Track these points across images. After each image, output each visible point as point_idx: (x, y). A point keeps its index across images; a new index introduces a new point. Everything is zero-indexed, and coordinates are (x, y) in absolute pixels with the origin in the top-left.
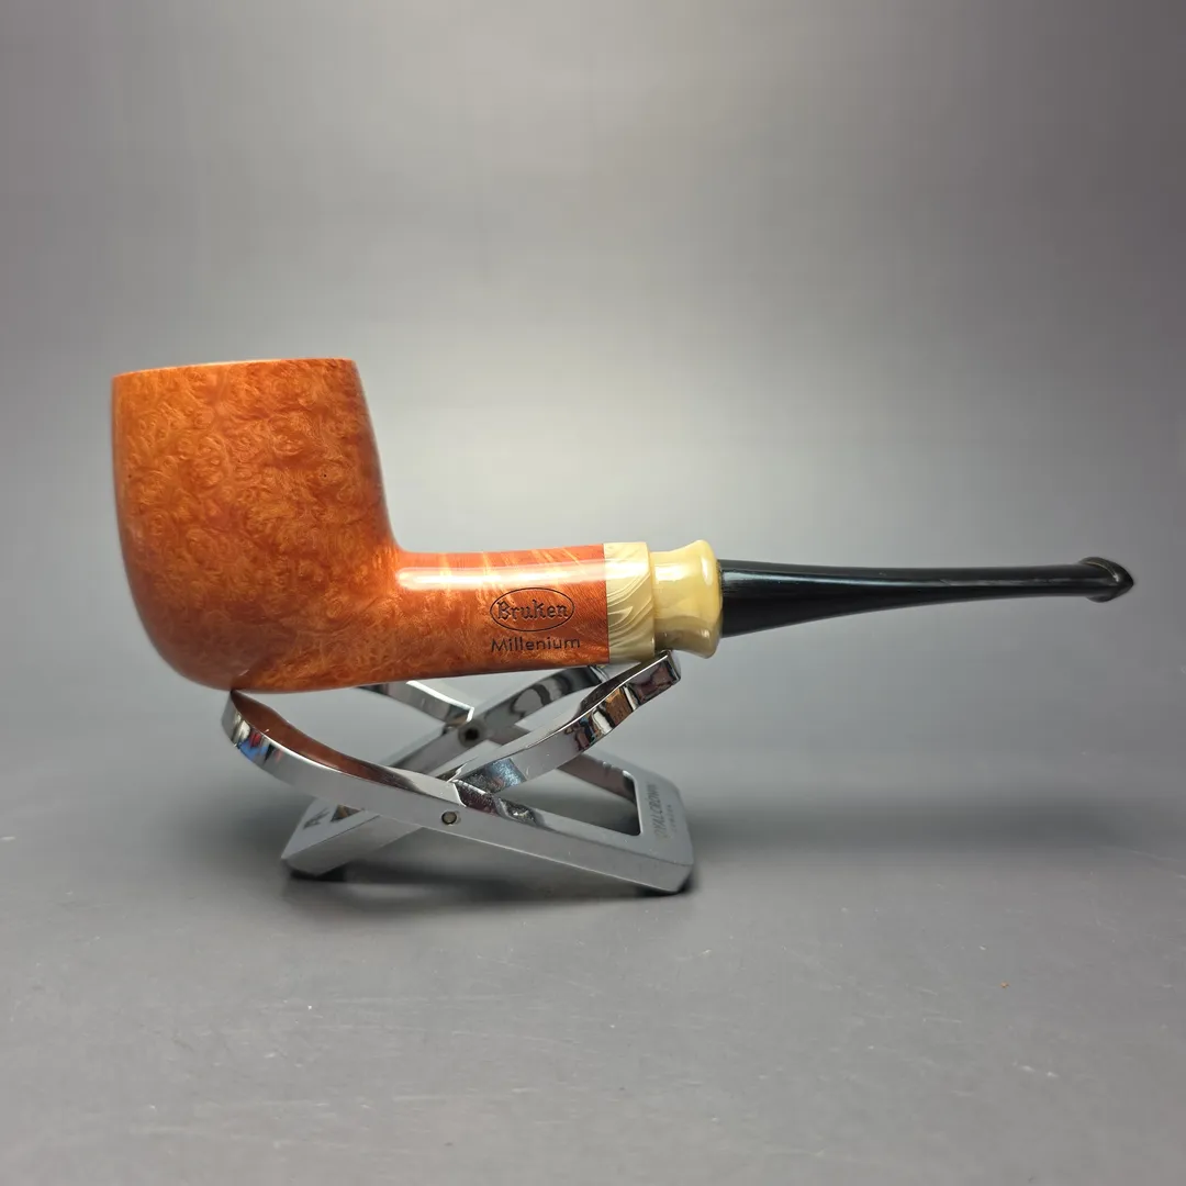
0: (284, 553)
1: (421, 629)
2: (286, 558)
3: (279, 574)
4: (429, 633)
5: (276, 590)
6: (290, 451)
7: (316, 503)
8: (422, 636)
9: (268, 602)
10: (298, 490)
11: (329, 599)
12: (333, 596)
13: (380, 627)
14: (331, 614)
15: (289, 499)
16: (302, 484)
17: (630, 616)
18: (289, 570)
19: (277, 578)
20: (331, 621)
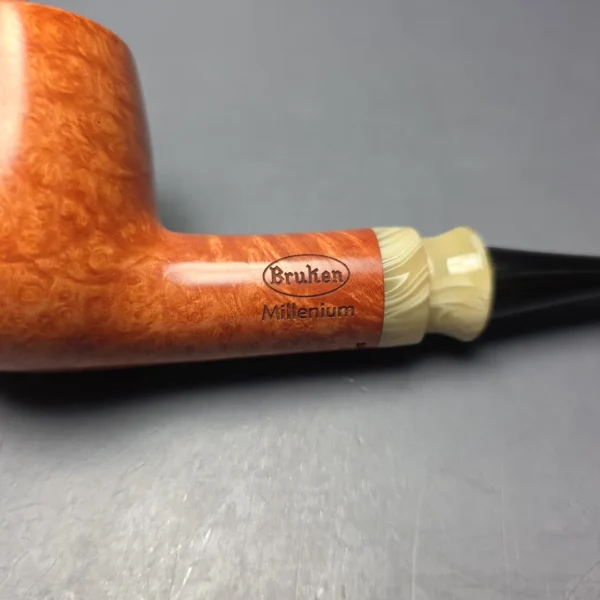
0: (47, 187)
1: (189, 293)
2: (49, 192)
3: (39, 208)
4: (198, 298)
5: (33, 225)
6: (64, 88)
7: (86, 145)
8: (189, 301)
9: (23, 239)
10: (70, 127)
11: (92, 247)
12: (96, 245)
13: (145, 288)
14: (94, 264)
15: (58, 132)
16: (74, 123)
17: (404, 284)
18: (51, 206)
19: (36, 212)
20: (93, 272)
